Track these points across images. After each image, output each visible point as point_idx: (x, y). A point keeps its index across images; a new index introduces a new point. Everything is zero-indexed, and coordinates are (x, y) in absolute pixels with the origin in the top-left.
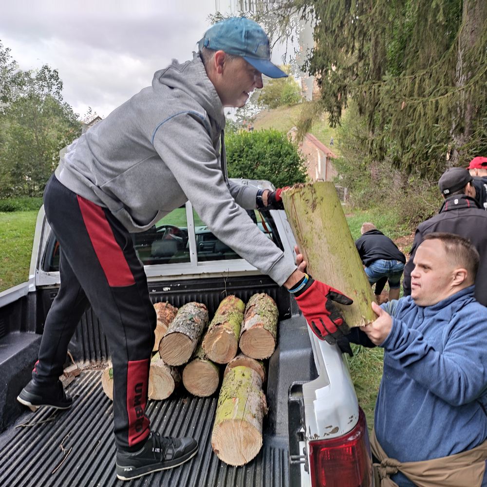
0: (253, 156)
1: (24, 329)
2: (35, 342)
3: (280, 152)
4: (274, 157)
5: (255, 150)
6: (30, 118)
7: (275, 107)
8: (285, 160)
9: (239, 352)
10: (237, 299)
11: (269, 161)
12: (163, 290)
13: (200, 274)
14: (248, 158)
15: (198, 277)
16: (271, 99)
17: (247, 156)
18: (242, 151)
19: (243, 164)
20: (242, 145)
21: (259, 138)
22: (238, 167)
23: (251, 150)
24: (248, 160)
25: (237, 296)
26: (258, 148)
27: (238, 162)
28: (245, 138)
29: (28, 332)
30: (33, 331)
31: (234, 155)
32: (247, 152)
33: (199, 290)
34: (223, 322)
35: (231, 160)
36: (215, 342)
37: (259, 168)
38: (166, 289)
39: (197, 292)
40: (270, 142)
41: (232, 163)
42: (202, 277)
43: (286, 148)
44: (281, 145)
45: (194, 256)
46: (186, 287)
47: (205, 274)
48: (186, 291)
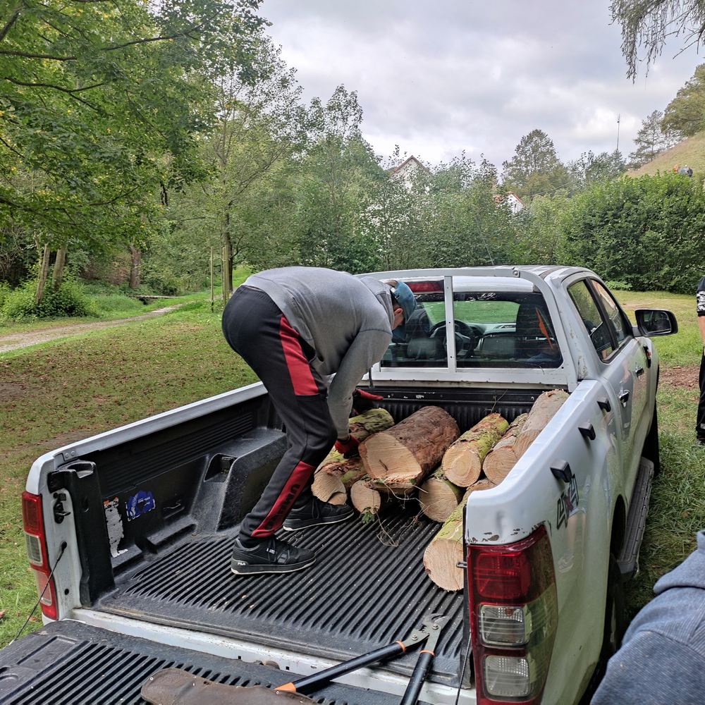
0: (638, 214)
1: (271, 426)
2: (279, 440)
3: (685, 208)
4: (674, 217)
5: (643, 206)
6: (327, 170)
7: (691, 133)
8: (694, 221)
9: (482, 476)
10: (502, 418)
11: (666, 222)
12: (415, 398)
13: (458, 382)
14: (629, 219)
15: (456, 386)
16: (684, 121)
17: (628, 215)
18: (620, 208)
19: (619, 227)
20: (621, 197)
21: (651, 186)
22: (612, 233)
23: (635, 206)
24: (630, 222)
25: (503, 415)
26: (647, 203)
27: (612, 226)
28: (628, 187)
29: (275, 429)
30: (280, 429)
31: (606, 214)
32: (629, 209)
33: (457, 402)
34: (469, 440)
35: (602, 221)
36: (456, 459)
37: (648, 233)
38: (419, 397)
39: (454, 404)
40: (669, 193)
41: (603, 225)
42: (461, 386)
43: (698, 201)
44: (688, 196)
45: (452, 360)
46: (441, 396)
47: (464, 382)
48: (442, 401)
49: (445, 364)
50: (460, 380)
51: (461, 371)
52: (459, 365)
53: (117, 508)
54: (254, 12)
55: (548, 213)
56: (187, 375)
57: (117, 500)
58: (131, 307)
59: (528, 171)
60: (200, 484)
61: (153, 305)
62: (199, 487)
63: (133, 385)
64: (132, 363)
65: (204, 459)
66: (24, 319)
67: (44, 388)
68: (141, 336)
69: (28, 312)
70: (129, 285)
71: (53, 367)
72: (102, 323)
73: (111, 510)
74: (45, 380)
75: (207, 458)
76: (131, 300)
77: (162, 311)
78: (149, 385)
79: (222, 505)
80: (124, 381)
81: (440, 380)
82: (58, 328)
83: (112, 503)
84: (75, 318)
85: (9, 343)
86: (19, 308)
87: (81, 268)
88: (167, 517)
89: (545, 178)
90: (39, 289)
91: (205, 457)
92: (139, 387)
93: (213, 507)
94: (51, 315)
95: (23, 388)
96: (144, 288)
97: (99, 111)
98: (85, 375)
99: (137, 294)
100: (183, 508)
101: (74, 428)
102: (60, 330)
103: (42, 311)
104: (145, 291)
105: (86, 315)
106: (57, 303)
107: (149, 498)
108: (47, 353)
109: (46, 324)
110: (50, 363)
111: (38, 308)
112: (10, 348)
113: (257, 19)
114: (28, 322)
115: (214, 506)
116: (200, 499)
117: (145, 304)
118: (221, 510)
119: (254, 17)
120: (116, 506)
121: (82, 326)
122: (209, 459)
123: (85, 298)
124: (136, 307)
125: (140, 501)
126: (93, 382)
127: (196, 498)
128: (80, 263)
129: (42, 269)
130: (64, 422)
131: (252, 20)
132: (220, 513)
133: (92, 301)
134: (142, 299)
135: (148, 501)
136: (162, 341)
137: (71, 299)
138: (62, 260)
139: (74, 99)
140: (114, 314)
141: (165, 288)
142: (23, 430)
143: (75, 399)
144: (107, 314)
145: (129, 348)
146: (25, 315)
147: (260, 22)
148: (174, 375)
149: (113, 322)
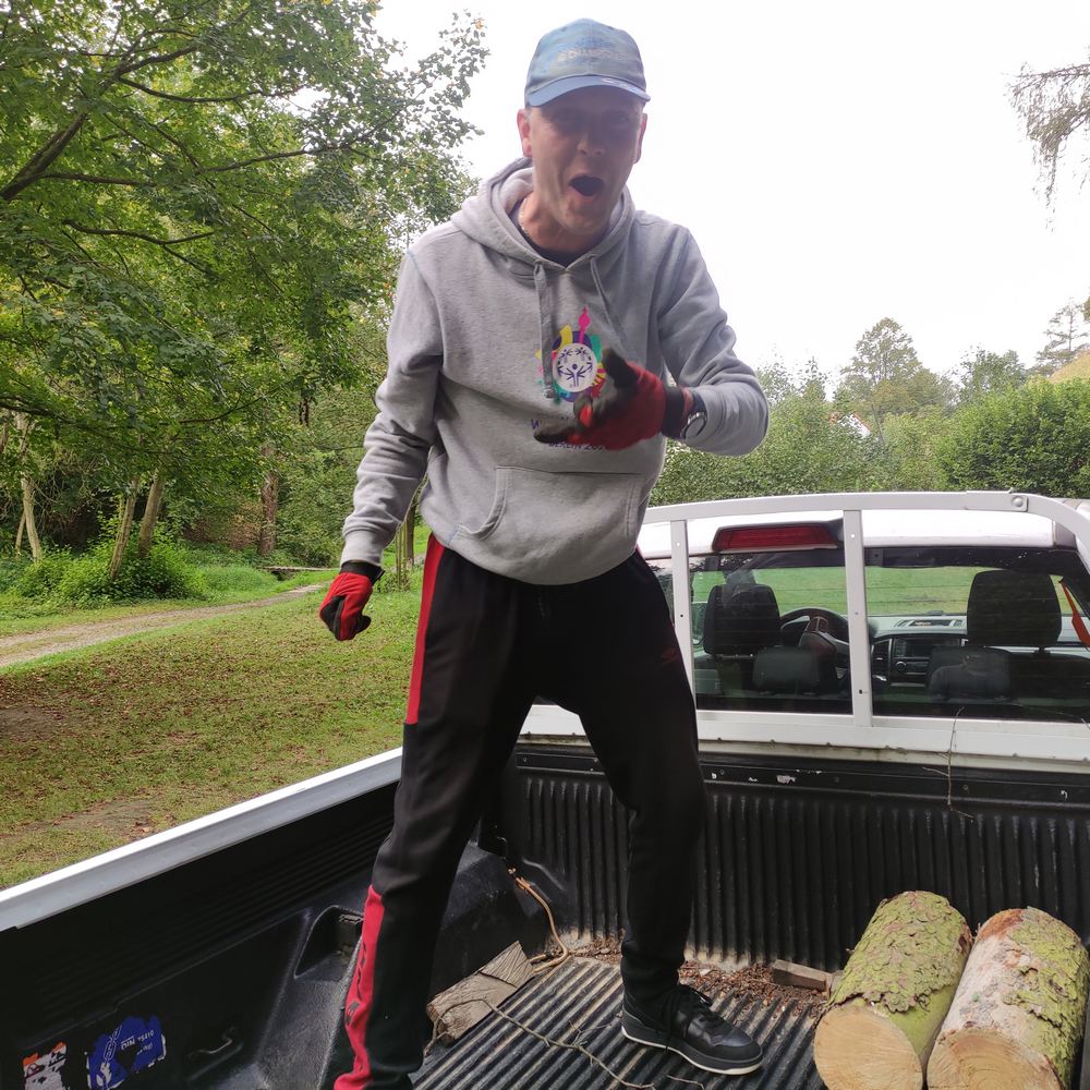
0: (1067, 440)
12: (776, 782)
13: (877, 750)
14: (1050, 447)
15: (872, 757)
17: (1049, 441)
18: (1034, 430)
19: (1035, 460)
23: (1060, 427)
24: (1051, 452)
30: (475, 840)
32: (1050, 431)
33: (873, 794)
37: (1083, 471)
38: (784, 779)
45: (861, 696)
46: (837, 780)
47: (891, 750)
48: (838, 791)
49: (844, 706)
50: (882, 745)
51: (882, 724)
52: (879, 708)
53: (61, 1070)
54: (455, 113)
55: (914, 440)
56: (328, 697)
57: (63, 1050)
58: (259, 584)
59: (874, 378)
60: (285, 984)
61: (292, 581)
62: (283, 991)
63: (237, 714)
64: (242, 675)
65: (298, 920)
66: (90, 602)
67: (92, 718)
68: (262, 630)
69: (97, 591)
70: (257, 550)
71: (114, 682)
72: (209, 610)
73: (42, 1080)
74: (98, 703)
75: (307, 917)
76: (258, 574)
77: (304, 590)
78: (262, 715)
79: (331, 1041)
80: (222, 707)
81: (833, 743)
82: (142, 616)
83: (46, 1059)
84: (168, 601)
85: (60, 640)
86: (82, 585)
87: (186, 525)
88: (195, 1076)
89: (902, 390)
90: (117, 556)
91: (301, 916)
92: (246, 719)
93: (309, 1045)
94: (132, 595)
95: (60, 717)
96: (280, 554)
97: (209, 273)
98: (163, 694)
99: (268, 565)
100: (239, 1048)
101: (123, 793)
102: (144, 619)
103: (119, 589)
104: (281, 560)
105: (186, 597)
106: (142, 578)
107: (152, 1033)
108: (109, 659)
109: (122, 611)
110: (111, 674)
111: (113, 586)
112: (61, 649)
113: (460, 124)
114: (95, 607)
115: (313, 1044)
116: (283, 1022)
117: (280, 579)
118: (326, 1056)
119: (455, 120)
120: (57, 1066)
121: (179, 613)
122: (310, 919)
123: (186, 570)
124: (266, 584)
125: (124, 1045)
126: (174, 708)
127: (271, 1022)
128: (184, 517)
129: (123, 526)
130: (110, 781)
131: (453, 126)
132: (325, 1064)
133: (198, 574)
134: (275, 573)
135: (147, 1042)
136: (294, 639)
137: (165, 571)
138: (154, 510)
139: (170, 255)
140: (231, 593)
141: (312, 555)
142: (37, 796)
143: (136, 738)
144: (218, 595)
145: (240, 650)
146: (91, 596)
147: (464, 129)
148: (306, 697)
149: (227, 607)
